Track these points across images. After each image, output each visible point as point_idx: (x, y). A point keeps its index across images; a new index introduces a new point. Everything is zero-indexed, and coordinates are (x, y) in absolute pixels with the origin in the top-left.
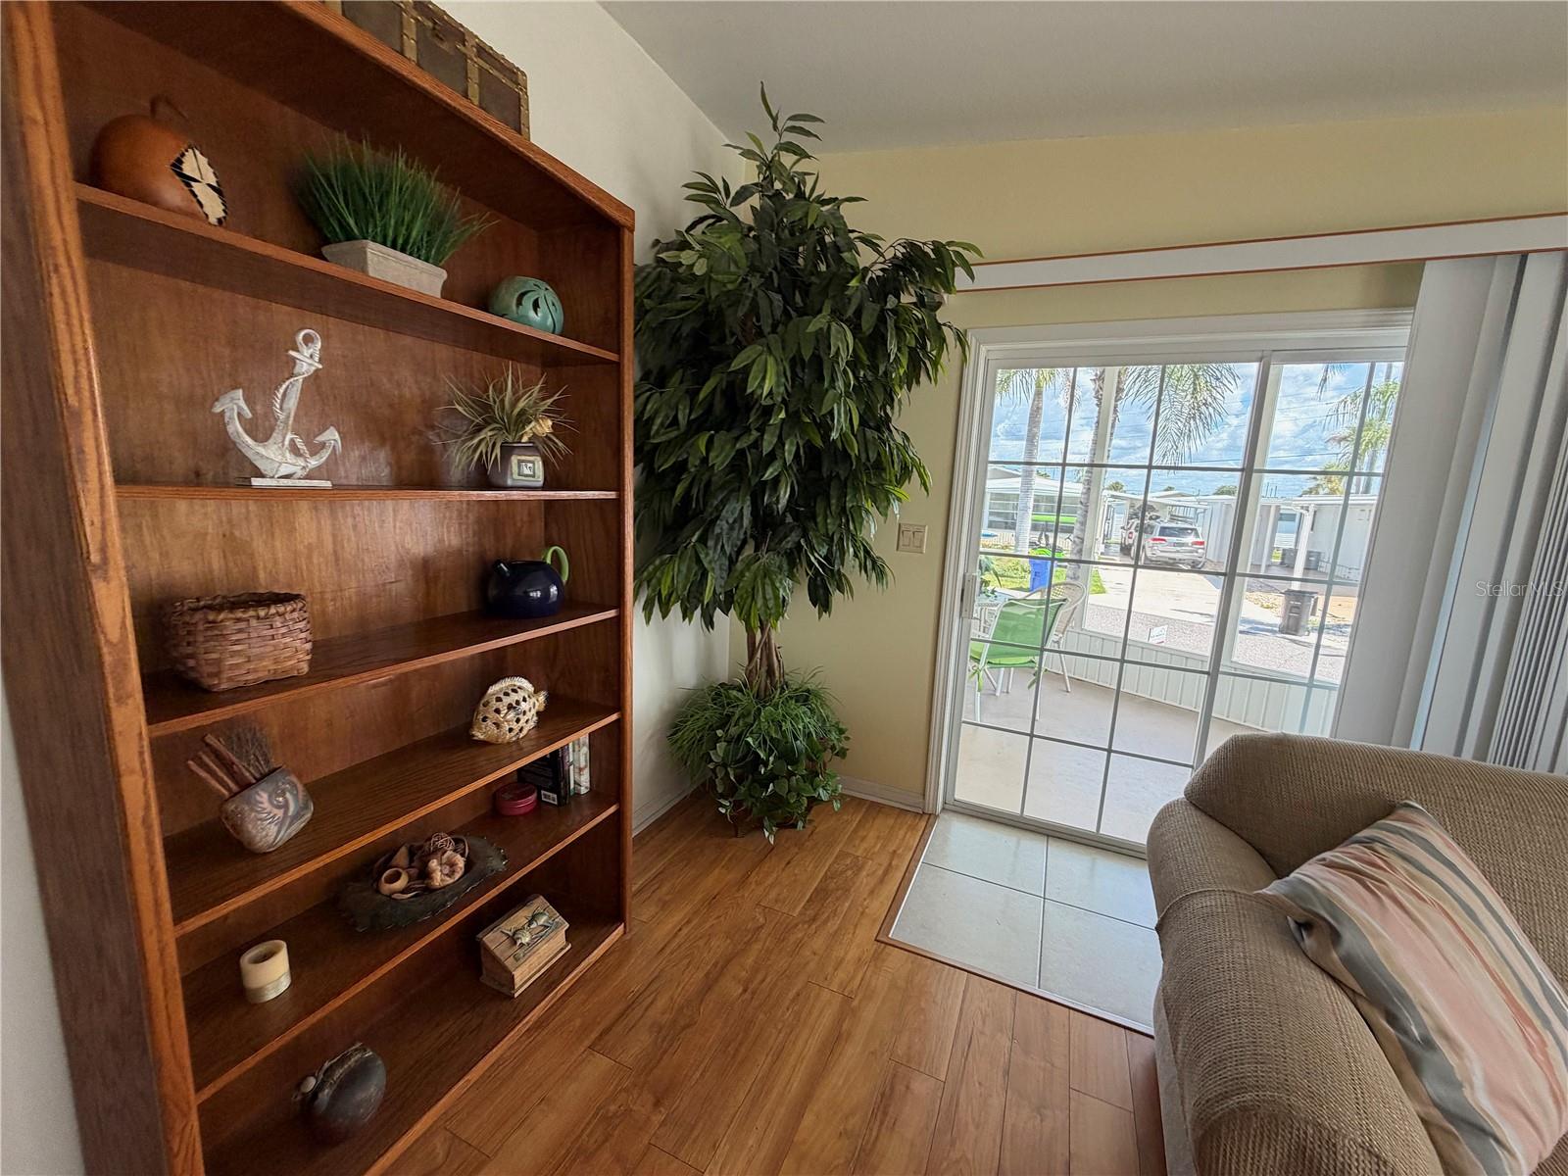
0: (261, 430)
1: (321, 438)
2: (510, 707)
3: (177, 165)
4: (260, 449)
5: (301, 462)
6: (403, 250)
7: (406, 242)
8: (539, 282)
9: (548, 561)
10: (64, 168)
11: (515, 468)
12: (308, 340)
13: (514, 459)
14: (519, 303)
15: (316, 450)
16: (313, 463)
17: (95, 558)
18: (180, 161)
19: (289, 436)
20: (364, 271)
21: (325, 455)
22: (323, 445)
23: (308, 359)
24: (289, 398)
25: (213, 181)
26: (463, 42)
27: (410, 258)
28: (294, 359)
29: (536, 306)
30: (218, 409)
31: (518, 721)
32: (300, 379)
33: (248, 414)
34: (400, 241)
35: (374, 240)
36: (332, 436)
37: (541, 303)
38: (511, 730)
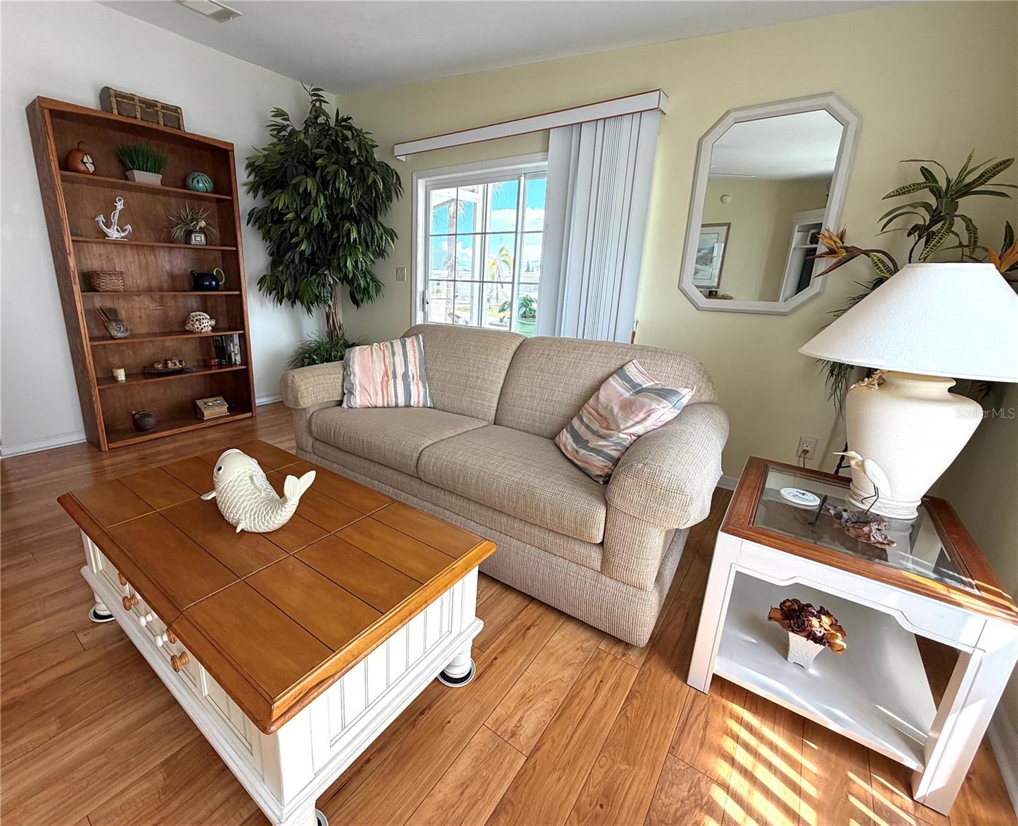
0: (108, 225)
1: (125, 228)
2: (197, 320)
3: (82, 161)
4: (108, 230)
5: (119, 234)
6: (146, 171)
7: (147, 168)
8: (199, 174)
9: (215, 273)
10: (58, 168)
11: (193, 239)
12: (120, 200)
13: (193, 236)
14: (192, 182)
15: (124, 231)
16: (123, 234)
17: (68, 252)
18: (83, 159)
19: (116, 227)
20: (134, 180)
21: (127, 233)
22: (126, 230)
23: (120, 205)
24: (115, 218)
25: (92, 162)
26: (157, 106)
27: (151, 173)
28: (116, 206)
29: (198, 182)
30: (96, 220)
31: (200, 325)
32: (118, 211)
33: (105, 221)
34: (145, 168)
35: (136, 169)
36: (129, 227)
37: (200, 181)
38: (198, 328)
